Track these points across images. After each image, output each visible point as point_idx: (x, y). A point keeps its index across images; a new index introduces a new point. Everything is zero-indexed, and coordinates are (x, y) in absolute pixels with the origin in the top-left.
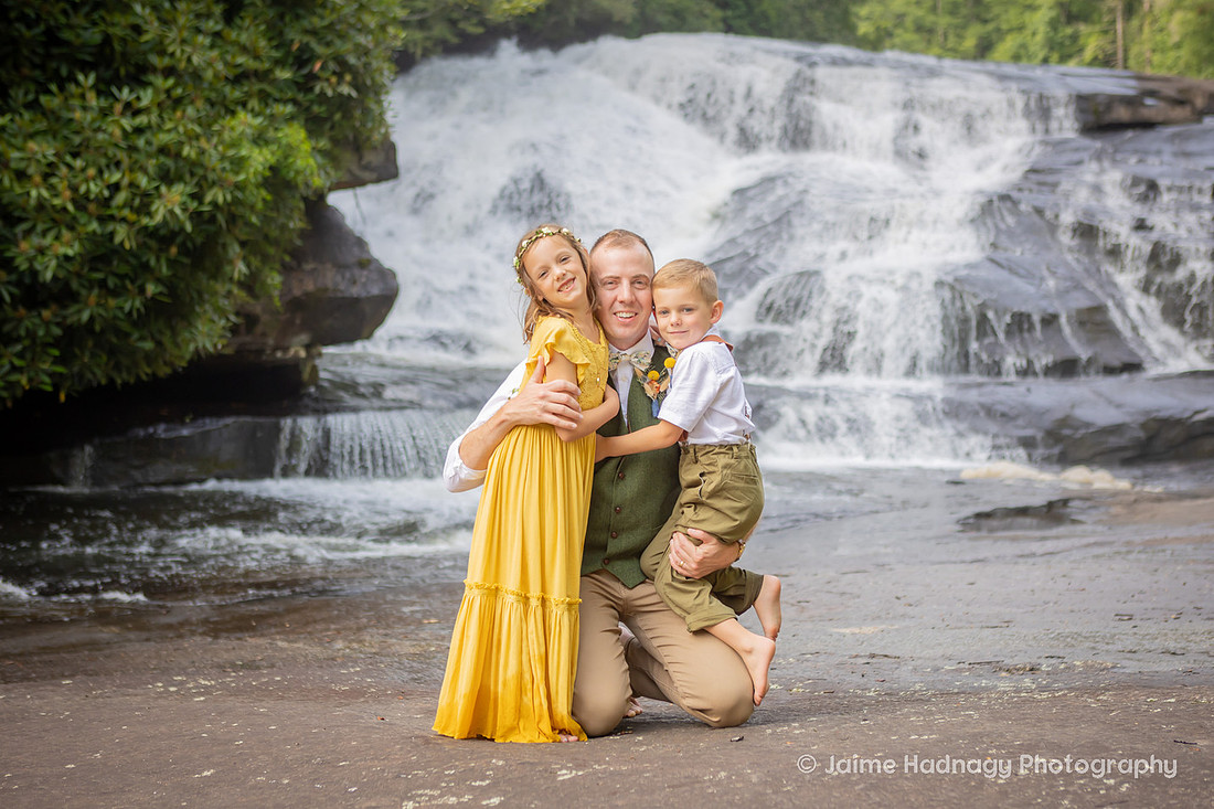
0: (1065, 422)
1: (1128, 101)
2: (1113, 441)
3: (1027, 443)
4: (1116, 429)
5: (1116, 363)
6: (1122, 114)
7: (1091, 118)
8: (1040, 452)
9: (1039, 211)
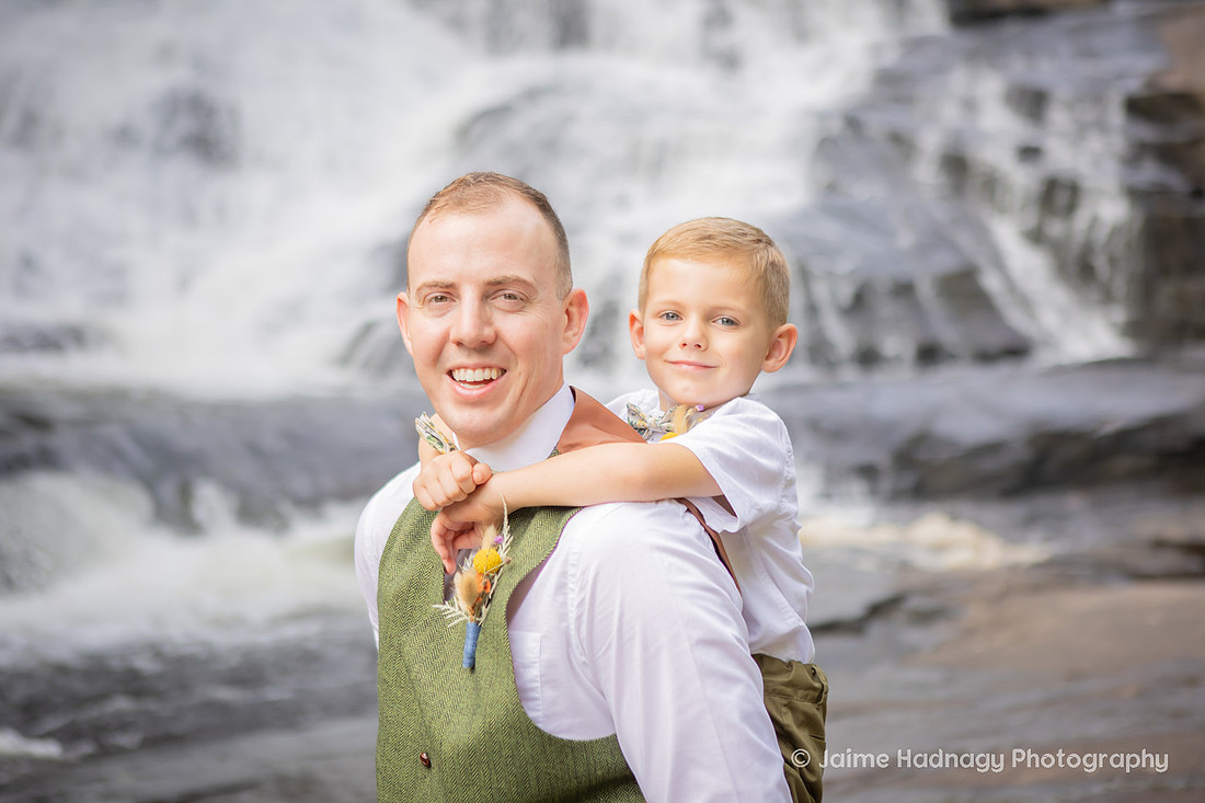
0: (921, 439)
2: (988, 465)
3: (868, 472)
4: (991, 448)
8: (886, 484)
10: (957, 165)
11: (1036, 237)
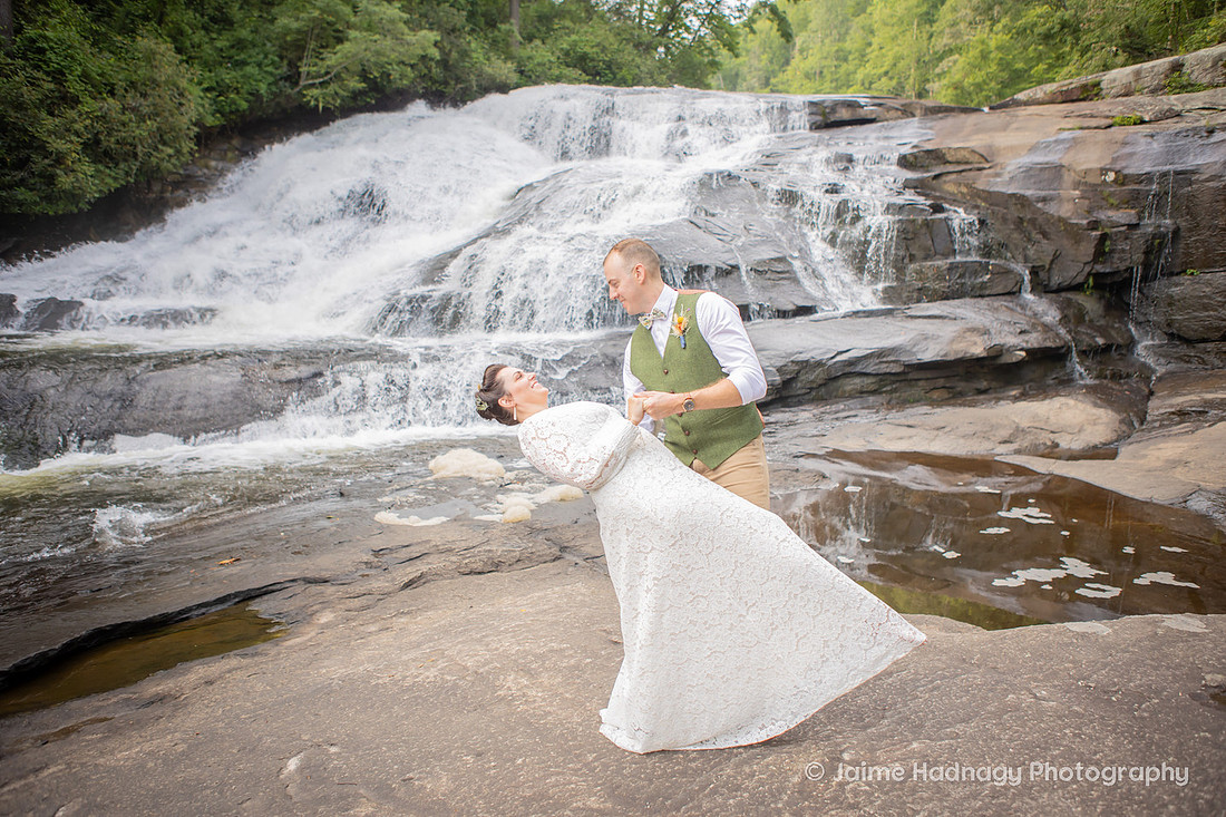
1: (851, 105)
5: (790, 307)
6: (844, 114)
7: (819, 118)
9: (755, 184)
10: (789, 197)
11: (832, 241)
